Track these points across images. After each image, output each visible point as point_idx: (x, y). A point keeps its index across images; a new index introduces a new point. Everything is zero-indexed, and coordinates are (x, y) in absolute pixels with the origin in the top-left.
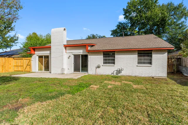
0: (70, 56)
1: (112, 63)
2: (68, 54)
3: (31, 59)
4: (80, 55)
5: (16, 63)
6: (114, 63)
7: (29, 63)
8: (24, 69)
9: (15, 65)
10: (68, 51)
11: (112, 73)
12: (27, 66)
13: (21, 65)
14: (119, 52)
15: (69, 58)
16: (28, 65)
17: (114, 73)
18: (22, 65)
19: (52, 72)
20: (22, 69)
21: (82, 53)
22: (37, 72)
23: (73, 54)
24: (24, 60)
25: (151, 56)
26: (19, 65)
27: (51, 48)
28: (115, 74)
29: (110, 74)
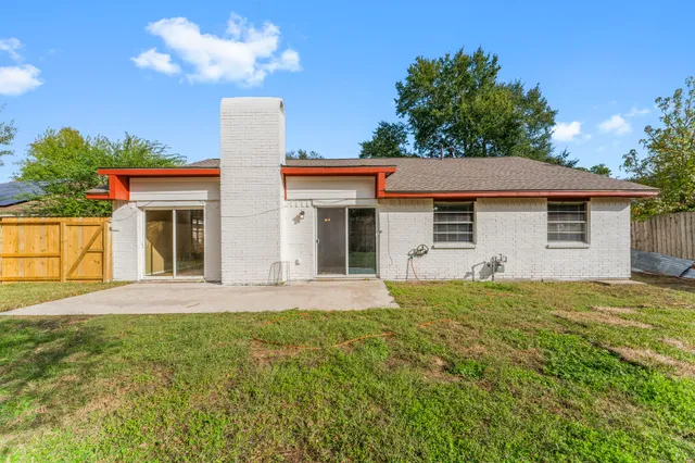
0: (302, 213)
1: (462, 238)
2: (293, 203)
3: (109, 225)
4: (344, 209)
5: (17, 241)
6: (471, 239)
7: (94, 239)
8: (66, 269)
9: (11, 251)
10: (292, 194)
11: (468, 274)
12: (83, 255)
13: (46, 253)
14: (489, 203)
15: (297, 220)
16: (87, 250)
17: (473, 274)
18: (53, 250)
19: (227, 278)
20: (57, 270)
21: (353, 203)
22: (142, 282)
23: (315, 203)
24: (66, 229)
25: (584, 217)
26: (37, 251)
27: (218, 176)
28: (477, 277)
29: (461, 276)
